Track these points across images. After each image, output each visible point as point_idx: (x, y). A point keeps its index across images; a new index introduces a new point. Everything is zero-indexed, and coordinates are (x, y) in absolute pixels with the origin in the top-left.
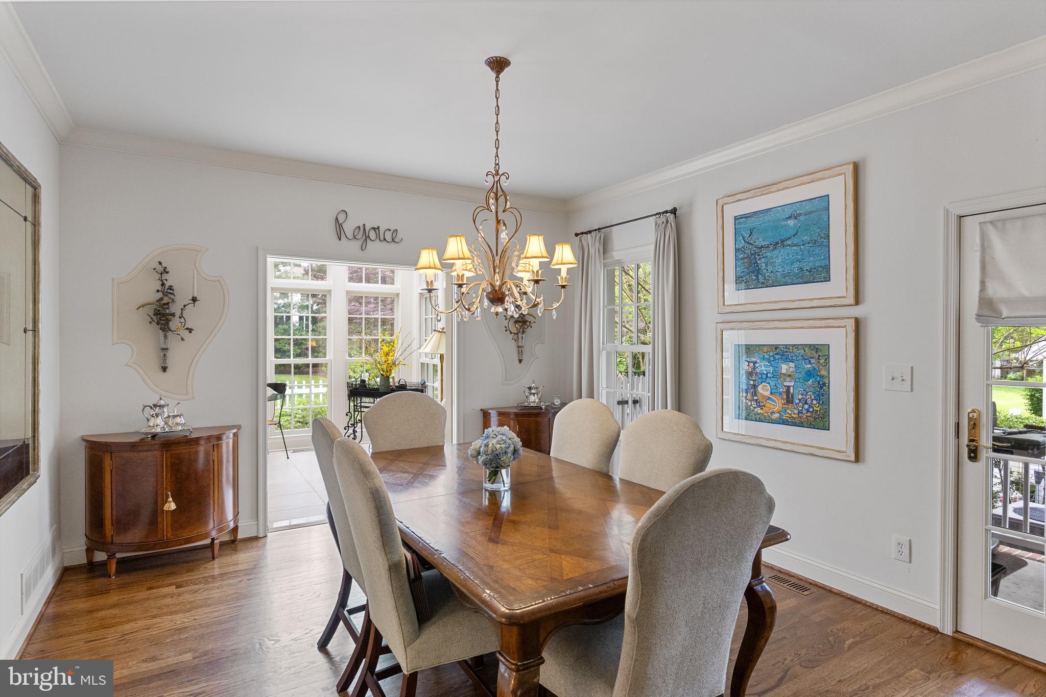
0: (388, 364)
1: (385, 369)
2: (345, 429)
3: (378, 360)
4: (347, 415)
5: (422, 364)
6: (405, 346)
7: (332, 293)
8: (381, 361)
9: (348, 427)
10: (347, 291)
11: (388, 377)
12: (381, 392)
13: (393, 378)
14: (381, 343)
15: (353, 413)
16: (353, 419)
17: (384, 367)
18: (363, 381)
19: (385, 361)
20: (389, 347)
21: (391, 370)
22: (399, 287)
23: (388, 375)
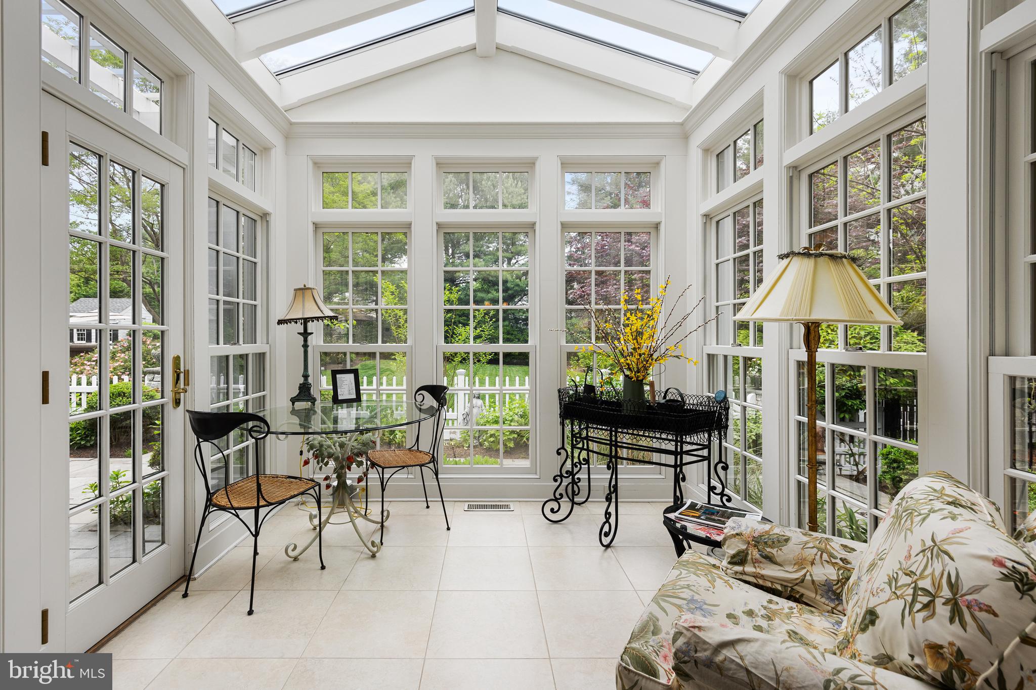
0: (640, 355)
1: (635, 366)
2: (555, 480)
3: (620, 348)
4: (559, 454)
5: (711, 358)
6: (672, 322)
7: (537, 227)
8: (625, 349)
9: (561, 476)
10: (562, 224)
11: (640, 383)
12: (625, 416)
13: (652, 384)
14: (625, 315)
15: (569, 450)
16: (569, 462)
17: (632, 361)
18: (590, 389)
19: (634, 349)
20: (642, 319)
21: (646, 369)
22: (660, 211)
23: (641, 378)
